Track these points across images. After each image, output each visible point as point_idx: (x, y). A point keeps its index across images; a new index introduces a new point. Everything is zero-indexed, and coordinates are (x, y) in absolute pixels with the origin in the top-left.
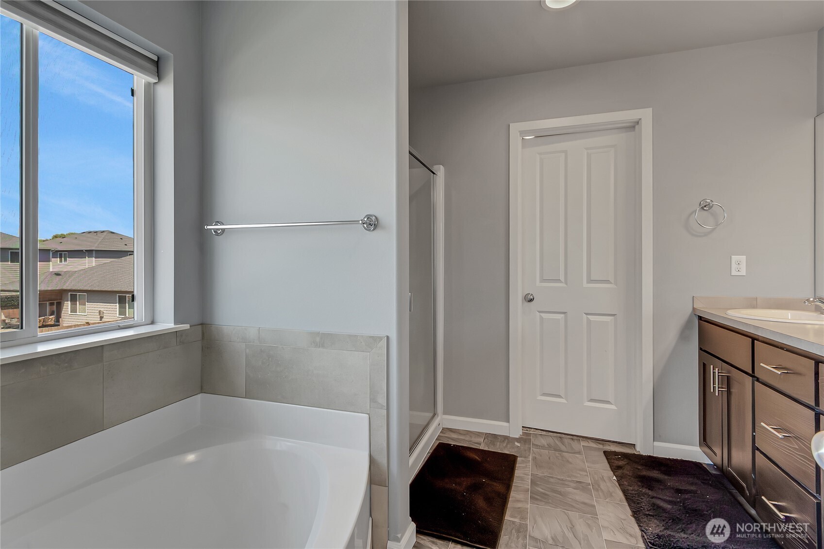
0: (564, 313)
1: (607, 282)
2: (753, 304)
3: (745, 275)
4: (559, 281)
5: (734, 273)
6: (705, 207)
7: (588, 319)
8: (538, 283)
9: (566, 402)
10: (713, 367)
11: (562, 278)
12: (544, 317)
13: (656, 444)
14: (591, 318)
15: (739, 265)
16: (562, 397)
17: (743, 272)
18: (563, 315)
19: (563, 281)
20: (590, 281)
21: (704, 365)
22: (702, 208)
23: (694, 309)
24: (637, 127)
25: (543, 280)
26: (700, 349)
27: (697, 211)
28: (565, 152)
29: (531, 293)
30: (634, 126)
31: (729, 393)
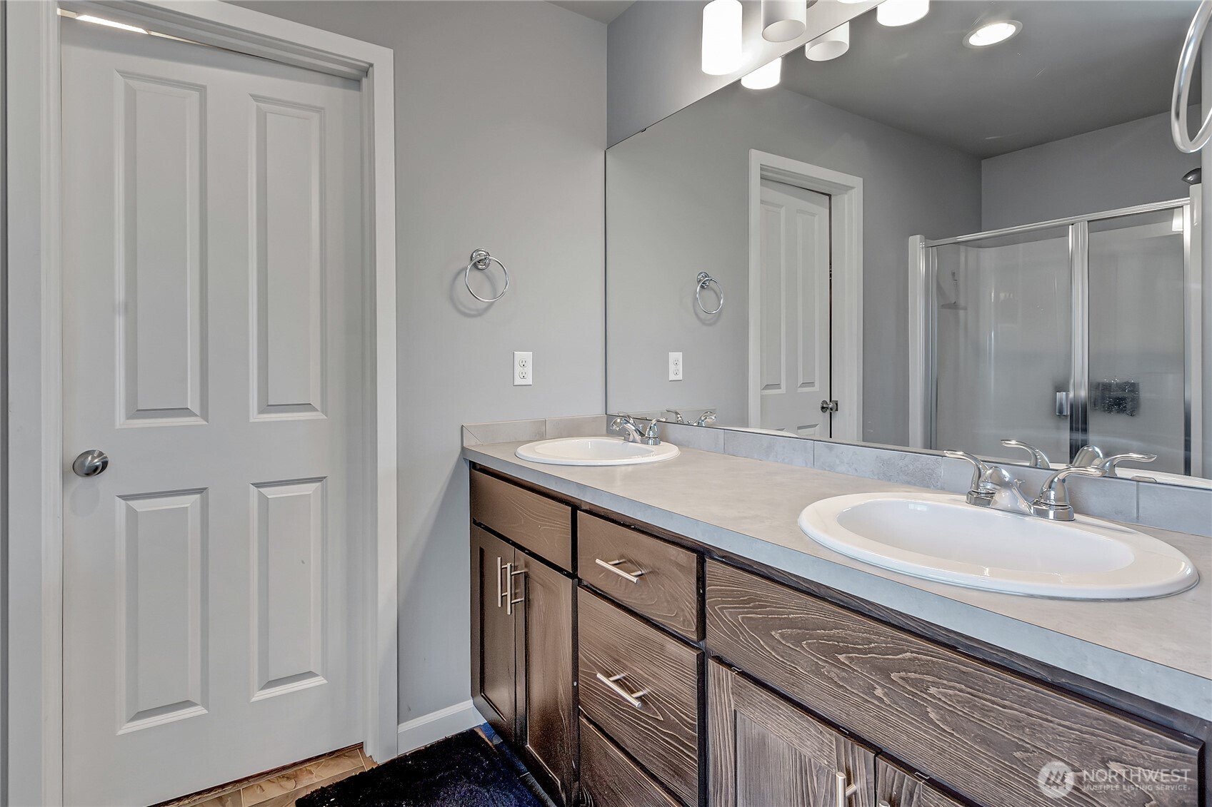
0: (200, 491)
1: (307, 407)
2: (540, 434)
3: (531, 383)
4: (185, 411)
5: (518, 381)
6: (478, 264)
7: (261, 496)
8: (120, 419)
9: (205, 711)
10: (501, 559)
11: (193, 403)
12: (138, 510)
13: (405, 727)
14: (270, 493)
15: (524, 367)
16: (193, 704)
17: (529, 381)
18: (197, 496)
19: (197, 411)
20: (267, 407)
21: (482, 551)
22: (475, 265)
23: (463, 449)
24: (364, 80)
25: (136, 412)
26: (475, 522)
27: (468, 271)
28: (201, 89)
29: (98, 448)
30: (357, 77)
31: (527, 603)
